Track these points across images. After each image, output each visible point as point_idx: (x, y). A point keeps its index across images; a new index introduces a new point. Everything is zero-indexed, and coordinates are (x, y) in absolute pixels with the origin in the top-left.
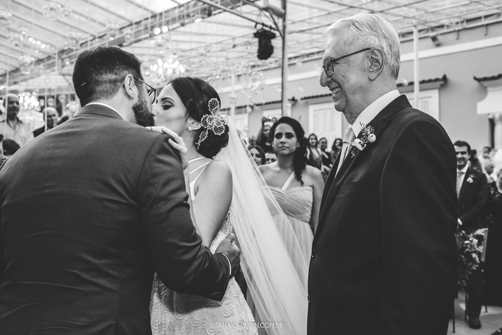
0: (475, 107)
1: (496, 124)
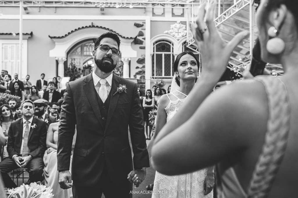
0: (49, 53)
1: (59, 63)
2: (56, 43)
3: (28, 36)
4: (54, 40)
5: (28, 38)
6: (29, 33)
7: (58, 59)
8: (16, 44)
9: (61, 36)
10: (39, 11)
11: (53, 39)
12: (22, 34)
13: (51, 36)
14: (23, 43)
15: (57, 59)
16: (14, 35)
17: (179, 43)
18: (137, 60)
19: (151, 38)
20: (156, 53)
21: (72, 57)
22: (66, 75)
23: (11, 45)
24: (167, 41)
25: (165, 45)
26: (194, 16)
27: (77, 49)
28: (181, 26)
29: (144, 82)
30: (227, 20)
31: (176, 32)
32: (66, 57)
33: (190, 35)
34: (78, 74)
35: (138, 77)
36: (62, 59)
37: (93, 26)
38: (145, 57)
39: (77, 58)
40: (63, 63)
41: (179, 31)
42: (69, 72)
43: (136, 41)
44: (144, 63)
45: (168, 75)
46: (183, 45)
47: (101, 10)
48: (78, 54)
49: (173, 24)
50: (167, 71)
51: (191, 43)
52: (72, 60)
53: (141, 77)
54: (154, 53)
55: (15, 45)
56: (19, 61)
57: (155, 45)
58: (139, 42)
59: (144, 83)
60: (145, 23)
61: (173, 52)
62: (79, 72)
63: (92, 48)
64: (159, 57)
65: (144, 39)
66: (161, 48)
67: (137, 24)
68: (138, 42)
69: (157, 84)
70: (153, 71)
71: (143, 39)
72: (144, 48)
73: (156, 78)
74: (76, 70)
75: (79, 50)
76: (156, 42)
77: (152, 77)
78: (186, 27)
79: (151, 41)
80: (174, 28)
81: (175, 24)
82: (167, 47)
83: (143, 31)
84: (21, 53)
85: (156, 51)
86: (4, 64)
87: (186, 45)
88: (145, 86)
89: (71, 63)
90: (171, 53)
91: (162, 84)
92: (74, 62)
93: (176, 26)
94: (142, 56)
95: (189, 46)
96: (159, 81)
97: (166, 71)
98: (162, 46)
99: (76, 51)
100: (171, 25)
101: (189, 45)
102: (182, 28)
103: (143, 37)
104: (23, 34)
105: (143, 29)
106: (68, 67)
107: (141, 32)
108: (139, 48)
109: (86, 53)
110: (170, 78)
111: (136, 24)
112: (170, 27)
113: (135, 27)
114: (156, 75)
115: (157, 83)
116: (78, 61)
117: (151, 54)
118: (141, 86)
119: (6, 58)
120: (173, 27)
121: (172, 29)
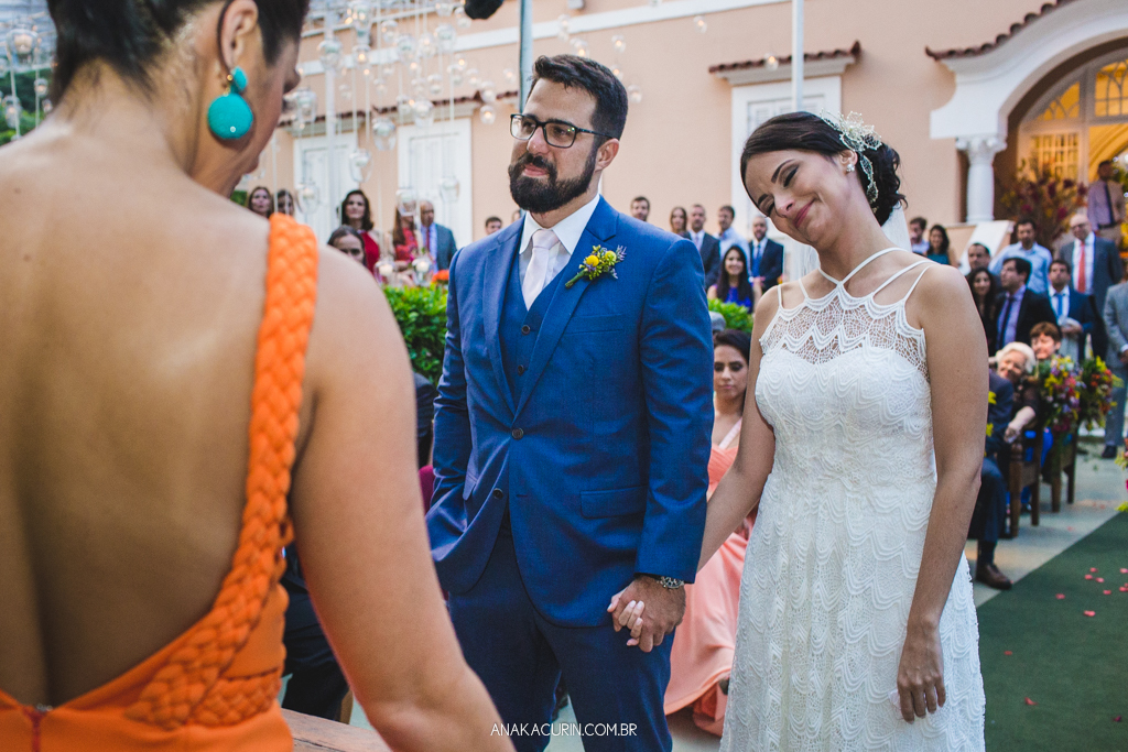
2: (959, 79)
3: (841, 62)
4: (951, 64)
5: (841, 70)
6: (847, 46)
7: (968, 144)
9: (978, 43)
11: (945, 62)
12: (801, 57)
13: (934, 49)
15: (961, 145)
16: (772, 61)
21: (1035, 133)
22: (999, 214)
23: (778, 106)
27: (1061, 92)
32: (1004, 133)
34: (1061, 204)
36: (985, 143)
40: (991, 159)
42: (1020, 197)
48: (1066, 113)
62: (1066, 198)
74: (1052, 189)
99: (1058, 103)
109: (1108, 109)
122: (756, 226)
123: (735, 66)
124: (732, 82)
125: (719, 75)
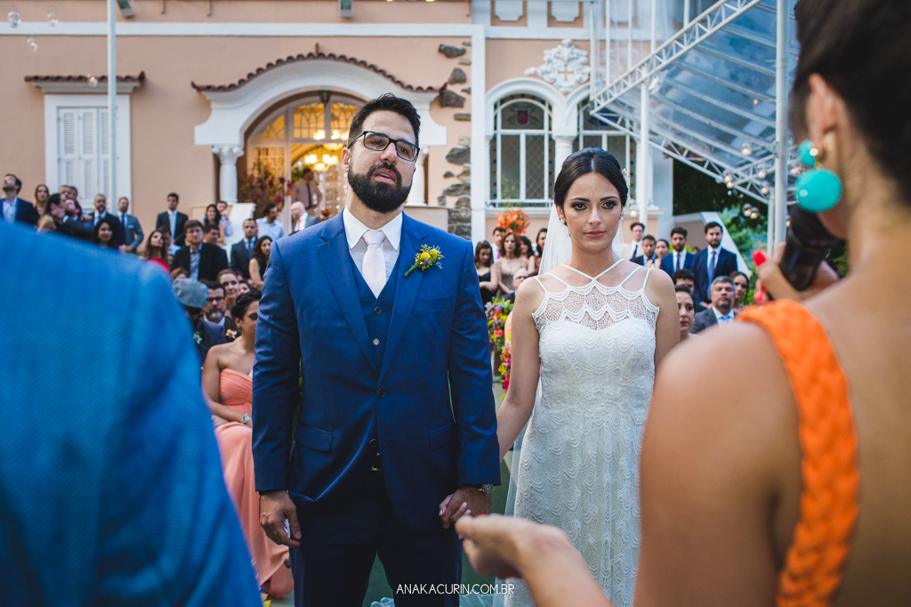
0: (192, 133)
1: (222, 162)
2: (213, 105)
3: (131, 85)
4: (208, 95)
5: (130, 91)
6: (136, 74)
7: (221, 150)
8: (98, 108)
9: (227, 83)
10: (162, 10)
11: (204, 93)
12: (115, 79)
13: (198, 83)
14: (118, 107)
15: (216, 150)
16: (93, 80)
17: (568, 103)
18: (447, 152)
19: (487, 88)
20: (501, 132)
21: (258, 145)
22: (242, 198)
23: (82, 112)
24: (534, 97)
25: (529, 110)
26: (612, 23)
27: (274, 120)
28: (573, 54)
29: (468, 216)
30: (708, 38)
31: (559, 72)
32: (243, 145)
33: (599, 81)
34: (277, 193)
35: (451, 202)
36: (231, 150)
37: (320, 55)
38: (470, 143)
39: (274, 148)
40: (234, 161)
41: (569, 69)
42: (252, 187)
43: (445, 99)
44: (468, 160)
45: (535, 197)
46: (579, 109)
47: (342, 8)
48: (277, 135)
49: (551, 48)
50: (535, 186)
51: (603, 104)
52: (259, 154)
53: (458, 203)
54: (496, 132)
55: (94, 111)
56: (109, 156)
57: (500, 108)
58: (452, 101)
59: (469, 220)
60: (469, 45)
61: (550, 129)
62: (280, 189)
63: (317, 118)
64: (511, 144)
65: (468, 91)
66: (516, 119)
67: (446, 48)
68: (449, 100)
69: (506, 224)
70: (494, 184)
71: (464, 91)
72: (466, 117)
73: (501, 205)
74: (271, 183)
75: (279, 123)
76: (503, 101)
77: (489, 201)
78: (588, 56)
79: (487, 99)
80: (555, 61)
81: (556, 47)
82: (534, 115)
83: (463, 68)
84: (114, 136)
85: (503, 127)
86: (64, 165)
87: (588, 108)
88: (470, 227)
89: (256, 161)
90: (545, 132)
91: (521, 222)
92: (267, 159)
93: (559, 53)
94: (463, 143)
95: (598, 112)
96: (512, 215)
97: (531, 186)
98: (519, 112)
99: (271, 127)
100: (546, 52)
101: (597, 109)
102: (576, 58)
103: (465, 86)
104: (119, 79)
105: (464, 61)
106: (249, 173)
107: (458, 73)
108: (451, 118)
109: (301, 133)
110: (542, 205)
111: (443, 48)
112: (543, 55)
113: (442, 58)
114: (503, 198)
115: (506, 220)
116: (277, 157)
117: (487, 136)
118: (458, 227)
119: (69, 149)
120: (552, 58)
121: (549, 61)
122: (99, 201)
123: (47, 79)
124: (44, 91)
125: (34, 84)
